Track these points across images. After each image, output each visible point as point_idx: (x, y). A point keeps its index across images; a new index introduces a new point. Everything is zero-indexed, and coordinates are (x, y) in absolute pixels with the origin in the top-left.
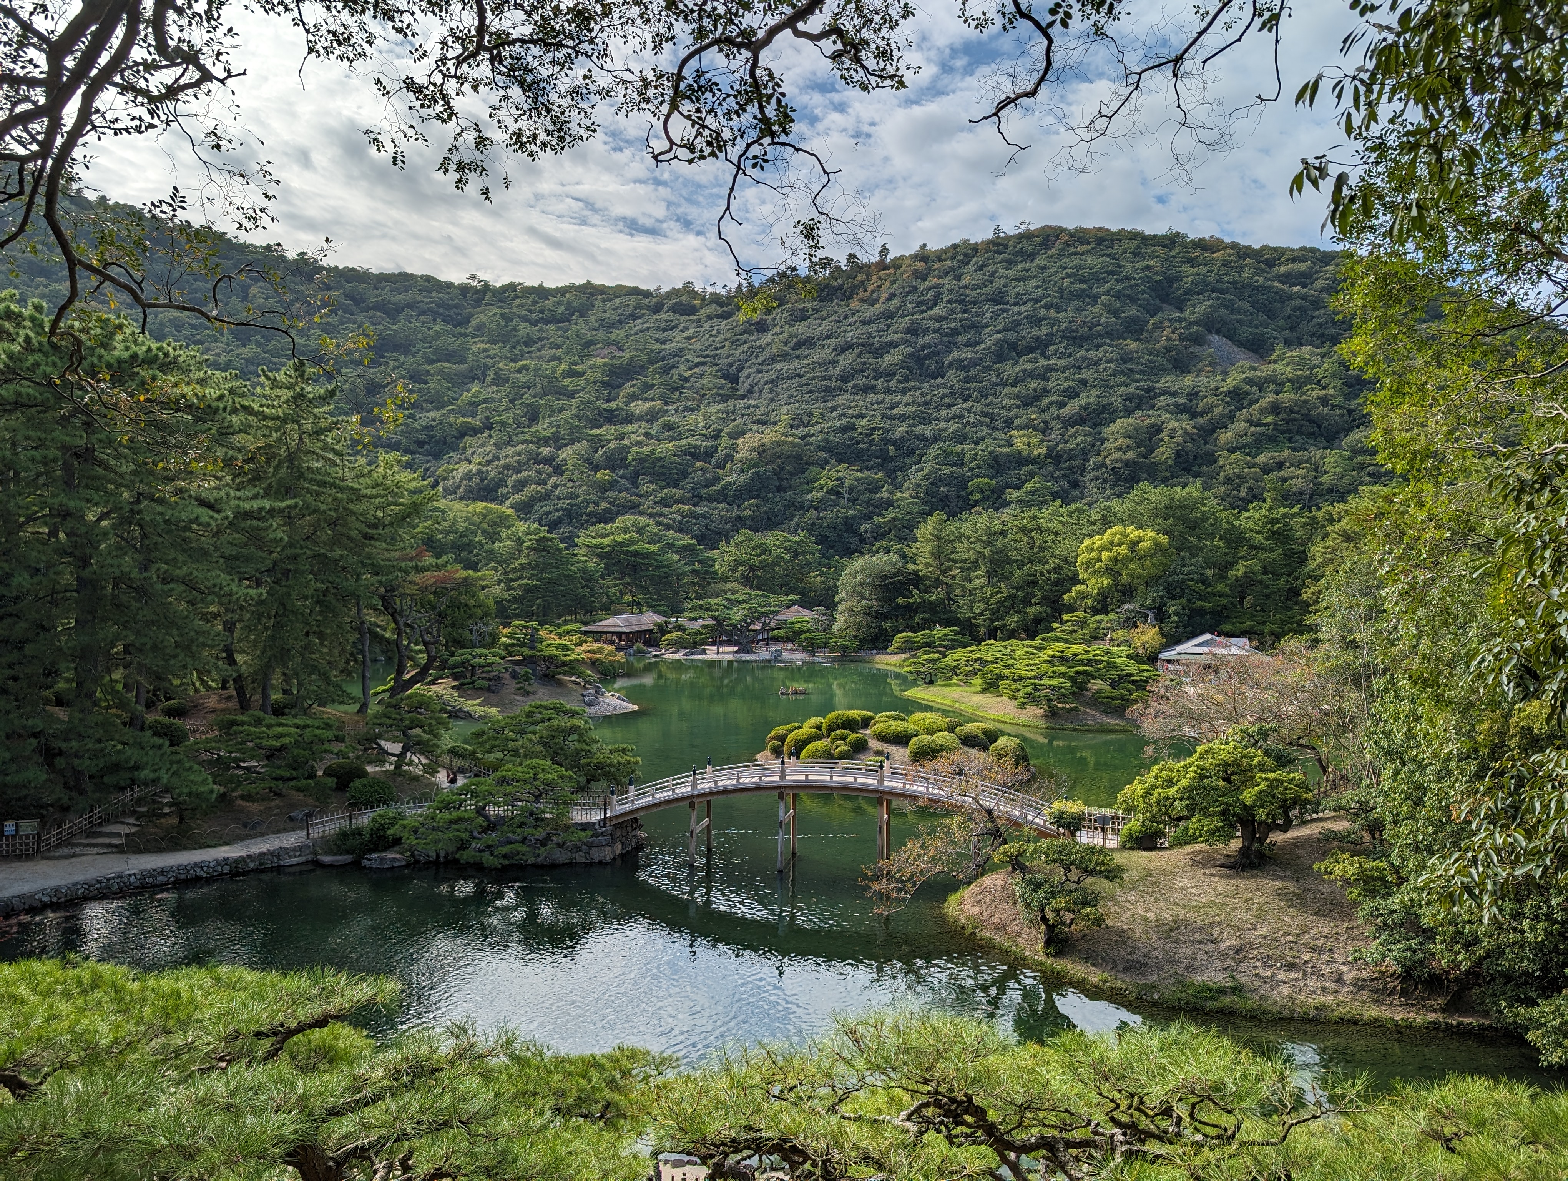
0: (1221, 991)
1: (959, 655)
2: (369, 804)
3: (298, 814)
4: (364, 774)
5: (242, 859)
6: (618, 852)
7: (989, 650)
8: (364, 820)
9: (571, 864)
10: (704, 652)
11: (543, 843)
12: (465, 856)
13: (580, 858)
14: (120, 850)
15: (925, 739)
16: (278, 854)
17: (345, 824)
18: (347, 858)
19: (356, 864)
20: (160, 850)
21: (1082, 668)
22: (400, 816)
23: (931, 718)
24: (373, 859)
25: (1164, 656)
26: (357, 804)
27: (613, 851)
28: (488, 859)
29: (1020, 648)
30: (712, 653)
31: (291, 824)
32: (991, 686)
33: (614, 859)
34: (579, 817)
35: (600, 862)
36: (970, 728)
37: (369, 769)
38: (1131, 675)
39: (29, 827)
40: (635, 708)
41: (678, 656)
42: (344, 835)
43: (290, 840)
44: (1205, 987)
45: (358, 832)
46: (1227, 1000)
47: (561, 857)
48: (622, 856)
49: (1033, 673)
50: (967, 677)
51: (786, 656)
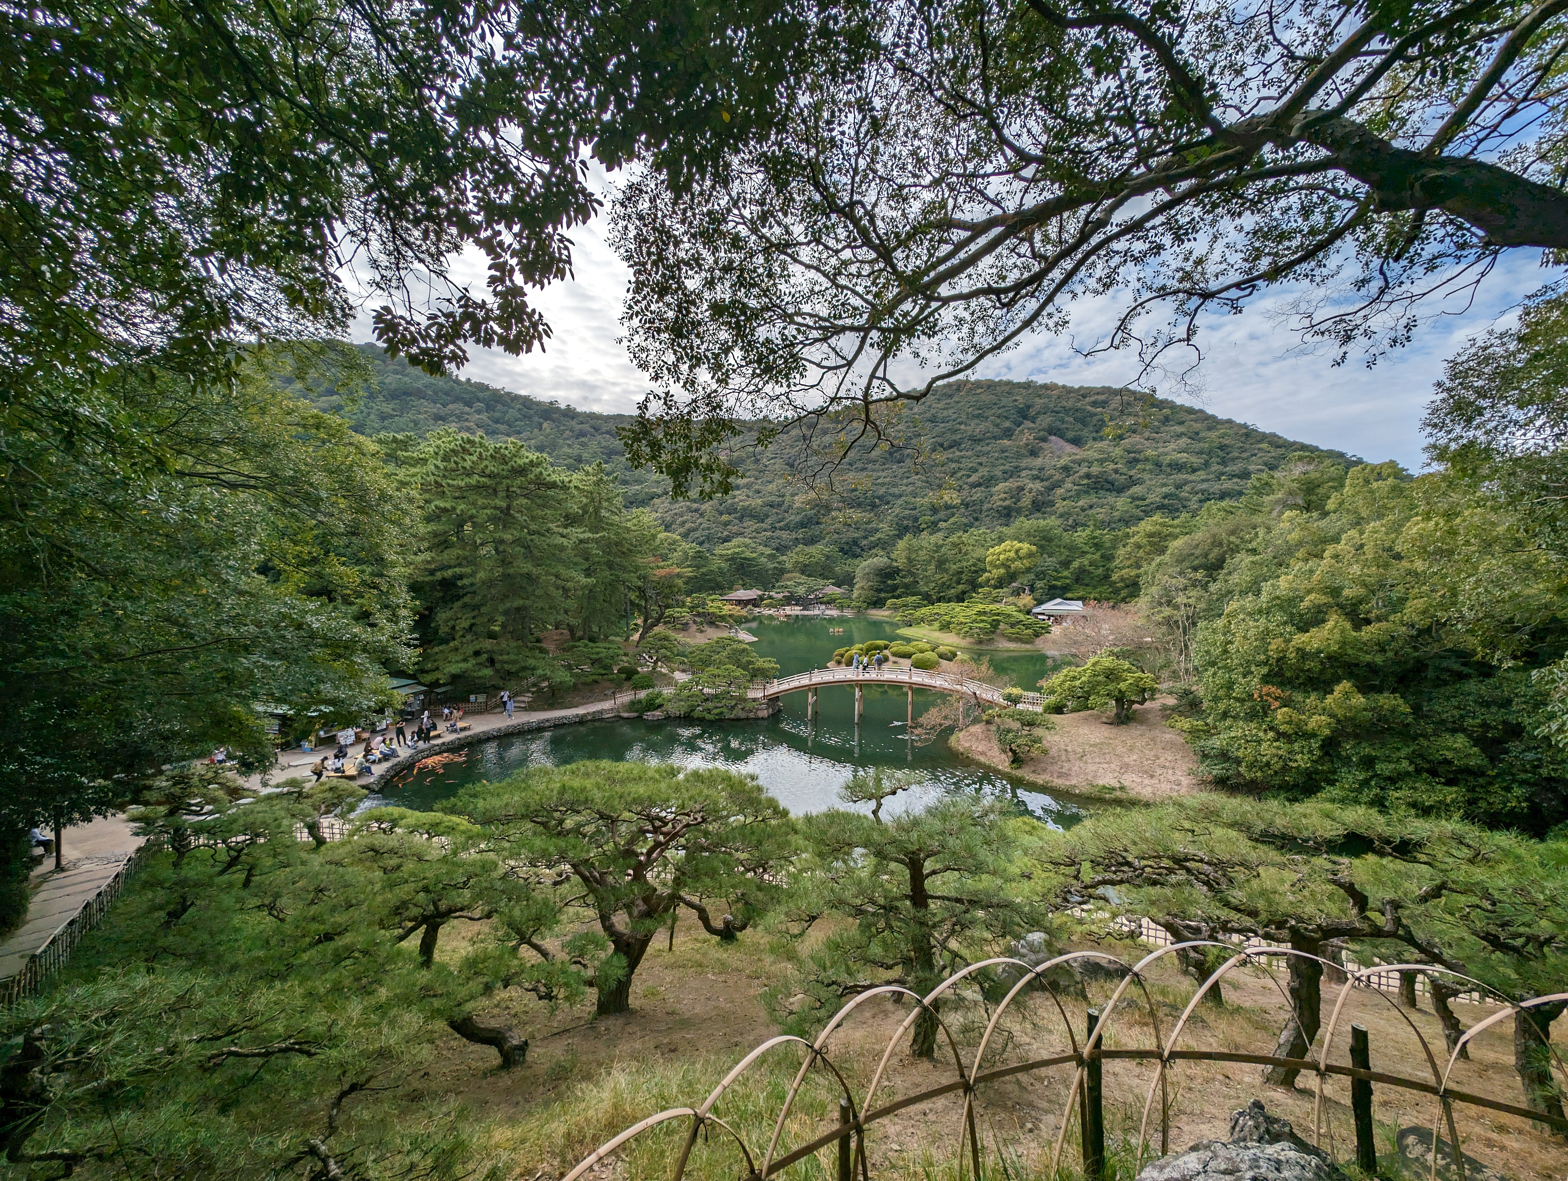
0: (1114, 789)
1: (924, 610)
2: (643, 688)
3: (609, 692)
4: (637, 672)
5: (585, 715)
6: (769, 713)
7: (942, 608)
8: (642, 695)
9: (747, 719)
10: (784, 610)
11: (733, 708)
12: (696, 714)
13: (752, 715)
14: (525, 709)
15: (919, 655)
16: (601, 712)
17: (632, 697)
18: (635, 714)
19: (640, 717)
20: (544, 710)
21: (995, 618)
22: (660, 694)
23: (921, 645)
24: (649, 715)
25: (1036, 610)
26: (636, 688)
27: (767, 712)
28: (708, 717)
29: (957, 607)
31: (606, 698)
32: (945, 627)
33: (768, 717)
34: (751, 694)
35: (762, 718)
36: (942, 649)
37: (639, 670)
39: (482, 698)
40: (756, 639)
41: (770, 612)
42: (633, 703)
43: (607, 705)
44: (1104, 787)
45: (640, 701)
46: (1118, 793)
47: (743, 715)
48: (771, 715)
49: (968, 621)
50: (930, 623)
51: (828, 612)
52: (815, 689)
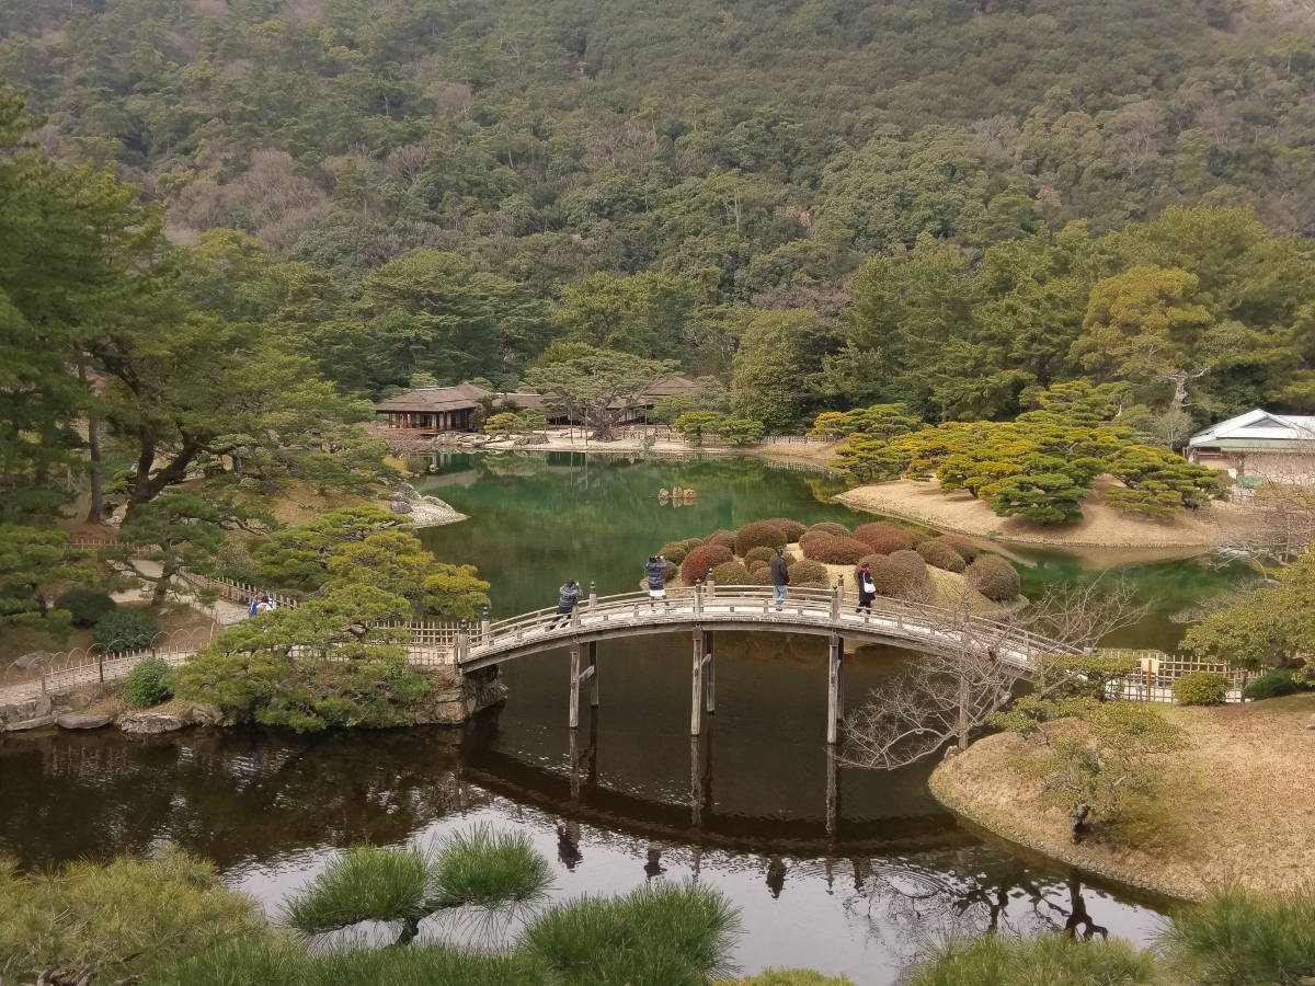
2: (126, 648)
4: (111, 605)
6: (471, 709)
7: (956, 434)
8: (125, 667)
9: (411, 727)
10: (545, 439)
12: (267, 717)
13: (420, 717)
17: (94, 677)
18: (100, 720)
19: (113, 727)
21: (1088, 459)
22: (170, 666)
24: (140, 722)
25: (1198, 441)
26: (108, 648)
27: (465, 708)
29: (998, 430)
30: (558, 441)
31: (20, 676)
32: (958, 483)
33: (467, 720)
34: (419, 660)
35: (448, 726)
37: (118, 598)
38: (1154, 469)
40: (463, 517)
41: (508, 445)
42: (94, 689)
43: (20, 694)
45: (114, 686)
47: (396, 717)
48: (476, 715)
49: (1020, 468)
50: (921, 475)
51: (661, 446)
52: (593, 647)
